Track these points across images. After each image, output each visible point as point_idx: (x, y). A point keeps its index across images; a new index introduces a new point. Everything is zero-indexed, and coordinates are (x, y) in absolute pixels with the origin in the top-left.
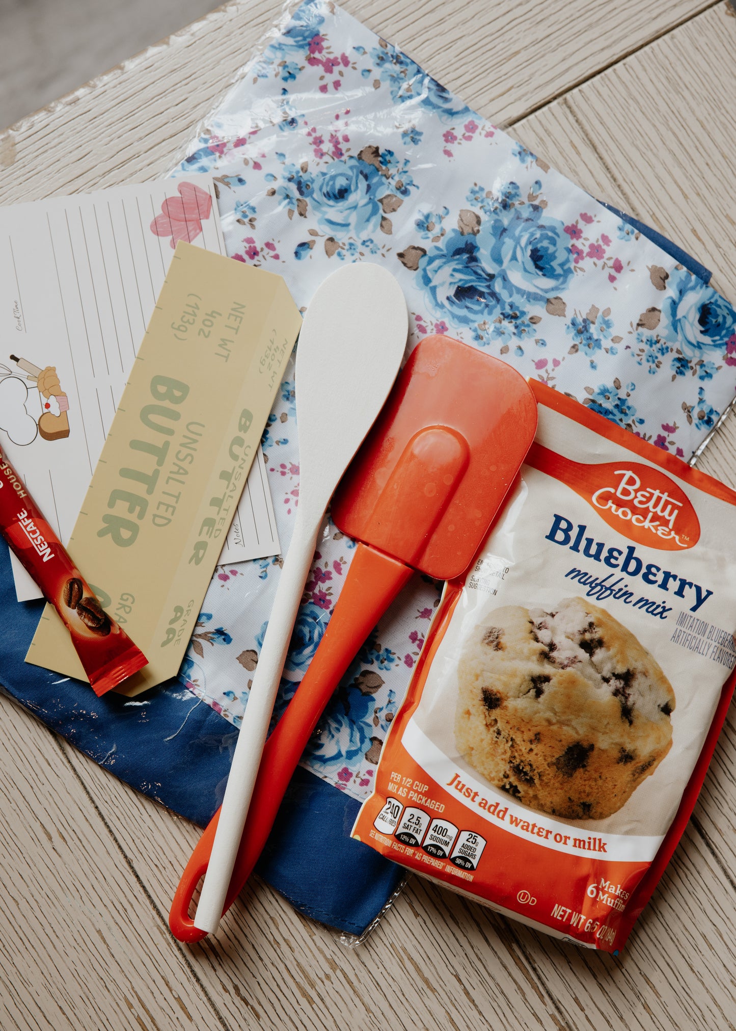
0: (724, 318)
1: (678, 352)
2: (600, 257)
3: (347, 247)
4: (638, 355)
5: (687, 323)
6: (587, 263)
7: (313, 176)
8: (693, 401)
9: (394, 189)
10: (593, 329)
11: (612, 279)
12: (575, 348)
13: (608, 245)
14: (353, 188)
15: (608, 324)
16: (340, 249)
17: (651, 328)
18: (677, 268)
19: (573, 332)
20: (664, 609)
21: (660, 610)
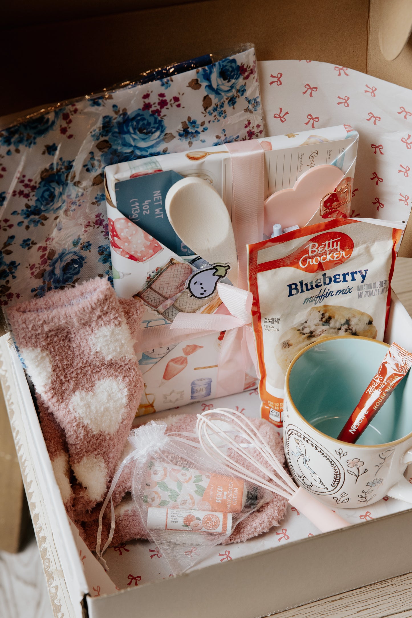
0: (231, 66)
1: (227, 99)
2: (167, 104)
4: (215, 119)
5: (221, 87)
6: (164, 111)
7: (34, 205)
9: (67, 172)
10: (190, 130)
11: (179, 106)
12: (190, 143)
13: (165, 96)
14: (52, 191)
15: (194, 122)
17: (210, 105)
18: (198, 73)
19: (184, 139)
20: (350, 289)
21: (348, 290)
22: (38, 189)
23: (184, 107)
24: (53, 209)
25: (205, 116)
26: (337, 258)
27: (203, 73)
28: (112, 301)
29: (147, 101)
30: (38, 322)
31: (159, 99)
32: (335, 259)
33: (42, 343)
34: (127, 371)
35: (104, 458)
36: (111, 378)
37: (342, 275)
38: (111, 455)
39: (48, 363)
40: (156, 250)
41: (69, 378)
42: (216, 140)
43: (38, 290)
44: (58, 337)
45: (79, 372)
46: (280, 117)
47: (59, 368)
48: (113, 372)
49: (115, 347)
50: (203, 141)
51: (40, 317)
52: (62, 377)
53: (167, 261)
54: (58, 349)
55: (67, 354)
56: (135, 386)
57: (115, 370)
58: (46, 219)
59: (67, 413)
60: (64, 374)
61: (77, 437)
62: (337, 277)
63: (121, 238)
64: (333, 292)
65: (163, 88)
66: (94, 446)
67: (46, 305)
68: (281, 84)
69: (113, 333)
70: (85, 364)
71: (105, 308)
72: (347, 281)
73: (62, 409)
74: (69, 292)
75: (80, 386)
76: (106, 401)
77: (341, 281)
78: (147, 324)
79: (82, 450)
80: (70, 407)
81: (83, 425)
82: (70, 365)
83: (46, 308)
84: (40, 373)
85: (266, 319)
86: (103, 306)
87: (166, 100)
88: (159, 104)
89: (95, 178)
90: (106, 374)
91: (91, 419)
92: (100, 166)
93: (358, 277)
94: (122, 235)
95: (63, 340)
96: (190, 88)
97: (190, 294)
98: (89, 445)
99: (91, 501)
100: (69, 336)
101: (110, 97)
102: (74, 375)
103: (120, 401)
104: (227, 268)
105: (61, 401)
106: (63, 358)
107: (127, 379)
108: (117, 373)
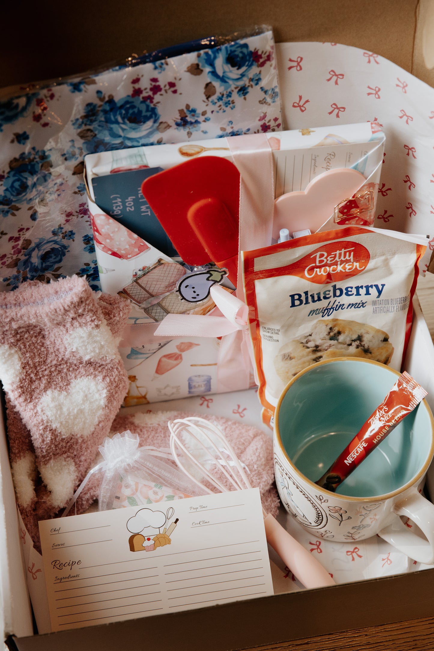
0: (242, 52)
1: (236, 88)
2: (160, 90)
4: (220, 109)
5: (227, 73)
6: (157, 98)
8: (262, 96)
9: (41, 161)
10: (189, 119)
11: (175, 92)
12: (189, 134)
13: (159, 81)
14: (24, 180)
15: (194, 111)
17: (214, 93)
18: (199, 56)
19: (181, 128)
20: (363, 304)
21: (361, 304)
22: (7, 178)
23: (181, 94)
24: (26, 199)
25: (207, 105)
26: (349, 269)
27: (206, 58)
28: (89, 303)
29: (137, 86)
30: (5, 319)
31: (151, 84)
32: (347, 270)
33: (10, 339)
34: (109, 370)
35: (74, 461)
36: (90, 377)
37: (355, 288)
38: (83, 458)
39: (17, 360)
40: (142, 249)
41: (41, 376)
42: (220, 133)
43: (12, 280)
44: (29, 333)
45: (53, 369)
46: (300, 106)
47: (29, 365)
48: (92, 370)
49: (94, 348)
50: (205, 132)
51: (8, 314)
52: (32, 375)
53: (155, 261)
54: (29, 346)
55: (40, 351)
56: (117, 386)
57: (94, 369)
58: (18, 209)
59: (34, 415)
60: (35, 372)
61: (43, 441)
62: (349, 289)
63: (102, 234)
64: (343, 305)
65: (157, 72)
66: (64, 450)
67: (16, 301)
68: (301, 69)
69: (90, 335)
70: (61, 361)
71: (80, 311)
72: (360, 295)
73: (29, 410)
74: (43, 287)
75: (53, 385)
76: (82, 402)
77: (353, 294)
78: (135, 321)
79: (49, 453)
80: (39, 408)
81: (51, 429)
82: (43, 362)
83: (15, 305)
84: (7, 370)
85: (265, 328)
86: (78, 308)
87: (159, 86)
88: (151, 89)
89: (76, 167)
90: (84, 373)
91: (61, 423)
92: (81, 154)
93: (373, 291)
94: (103, 231)
95: (36, 337)
96: (188, 74)
97: (180, 297)
98: (57, 448)
99: (54, 508)
100: (42, 333)
101: (94, 82)
102: (46, 373)
103: (97, 403)
104: (223, 273)
105: (29, 401)
106: (35, 355)
107: (108, 379)
108: (97, 372)
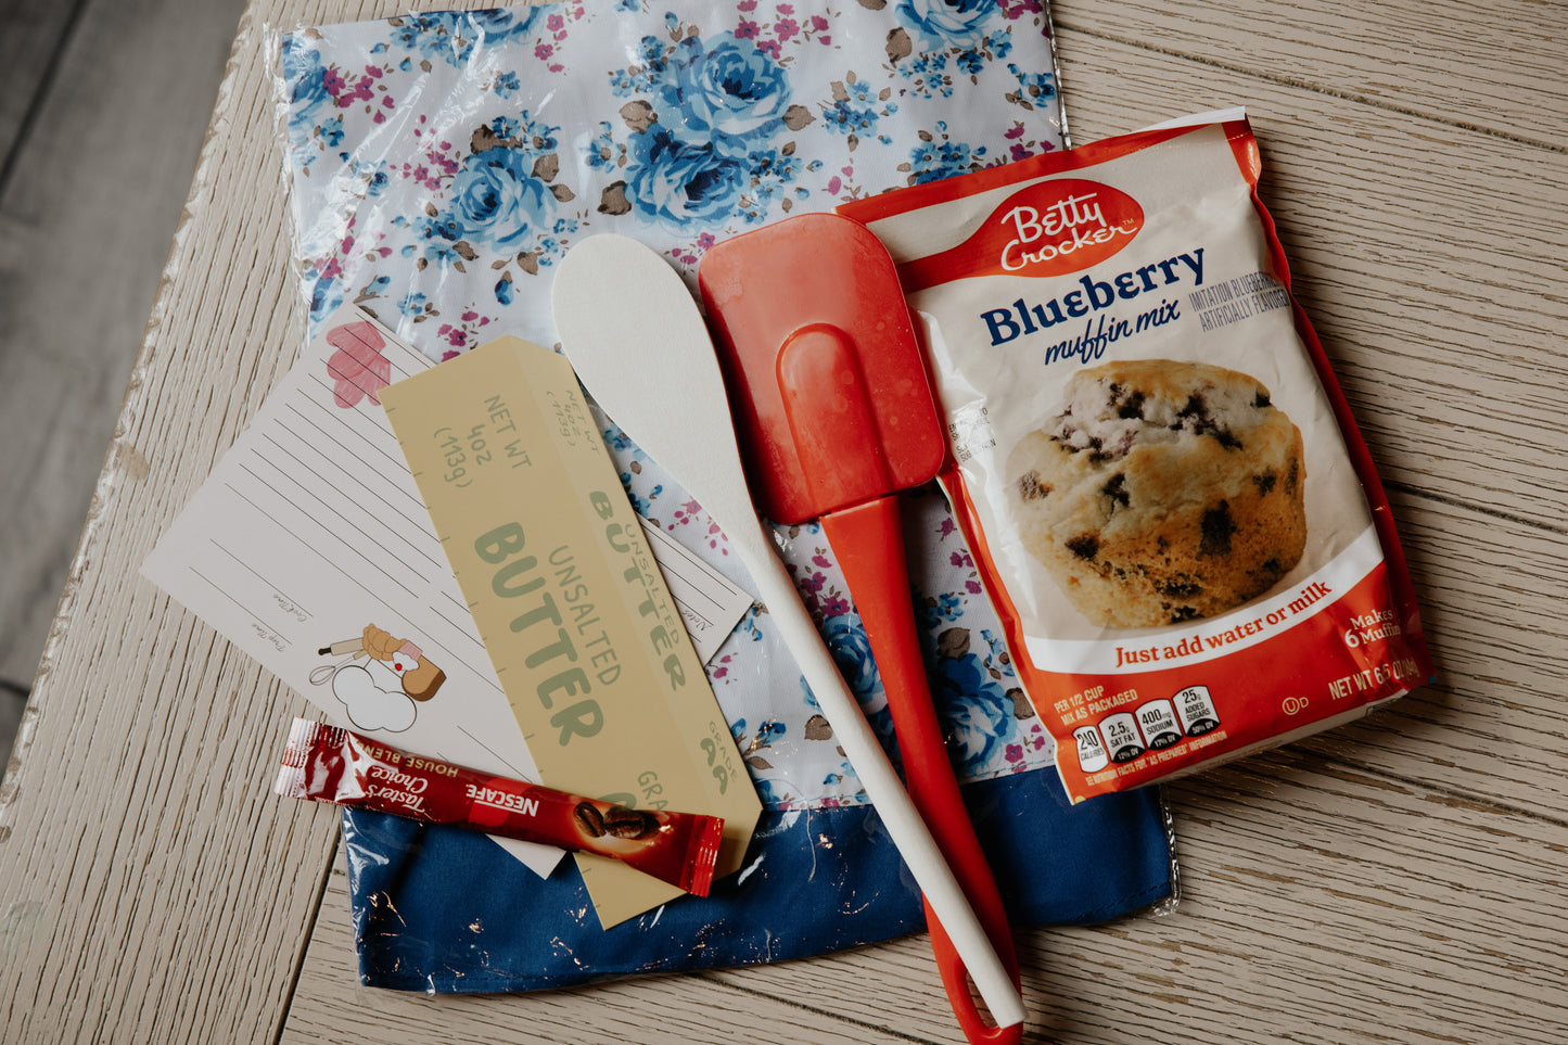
1: (955, 51)
2: (795, 31)
3: (544, 249)
4: (920, 90)
5: (938, 16)
6: (788, 48)
7: (448, 211)
8: (1013, 85)
9: (537, 151)
10: (853, 106)
11: (826, 41)
12: (852, 140)
13: (793, 12)
14: (496, 187)
15: (863, 88)
16: (539, 257)
17: (908, 52)
19: (836, 127)
22: (461, 172)
23: (837, 46)
25: (891, 76)
29: (747, 16)
31: (778, 18)
42: (919, 144)
58: (471, 256)
77: (1138, 289)
87: (793, 22)
88: (777, 28)
92: (622, 161)
96: (857, 5)
